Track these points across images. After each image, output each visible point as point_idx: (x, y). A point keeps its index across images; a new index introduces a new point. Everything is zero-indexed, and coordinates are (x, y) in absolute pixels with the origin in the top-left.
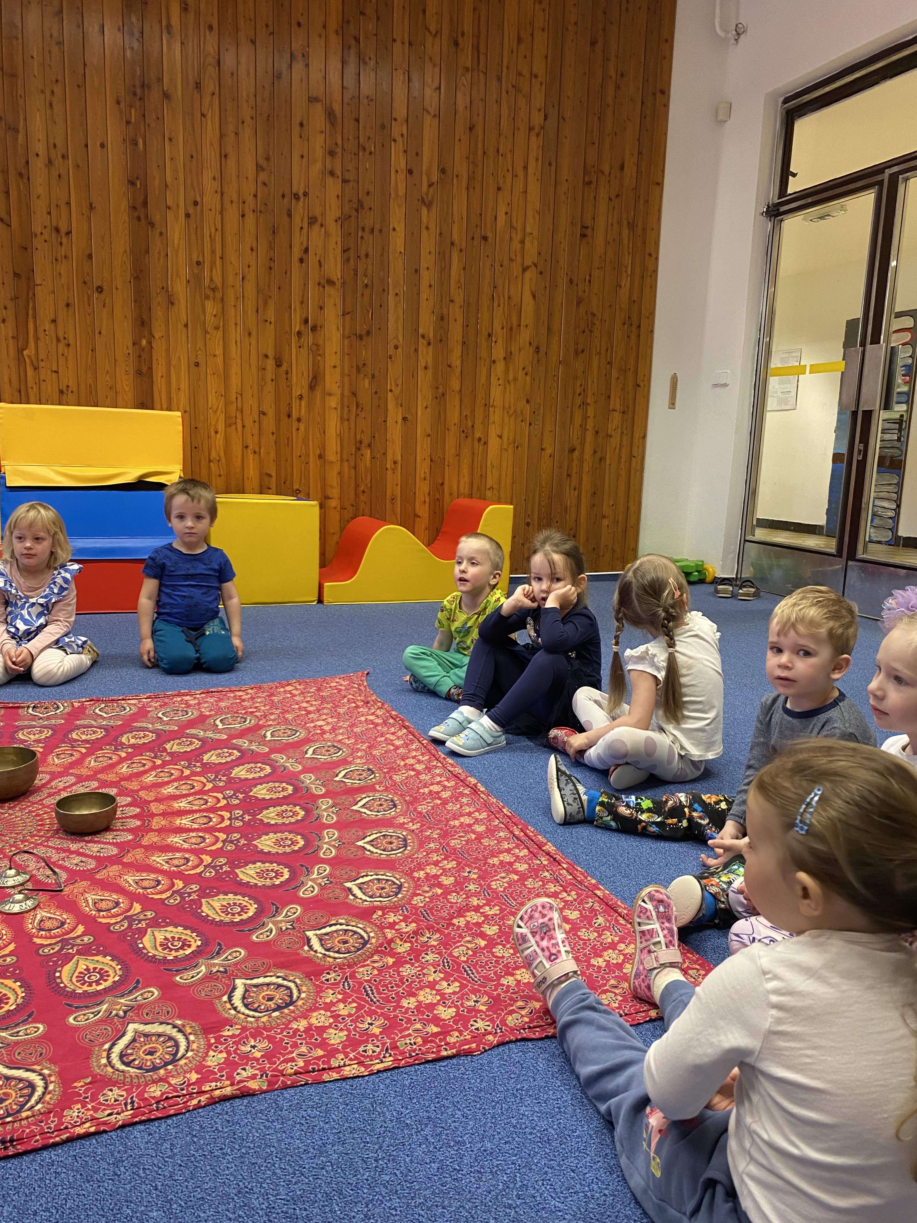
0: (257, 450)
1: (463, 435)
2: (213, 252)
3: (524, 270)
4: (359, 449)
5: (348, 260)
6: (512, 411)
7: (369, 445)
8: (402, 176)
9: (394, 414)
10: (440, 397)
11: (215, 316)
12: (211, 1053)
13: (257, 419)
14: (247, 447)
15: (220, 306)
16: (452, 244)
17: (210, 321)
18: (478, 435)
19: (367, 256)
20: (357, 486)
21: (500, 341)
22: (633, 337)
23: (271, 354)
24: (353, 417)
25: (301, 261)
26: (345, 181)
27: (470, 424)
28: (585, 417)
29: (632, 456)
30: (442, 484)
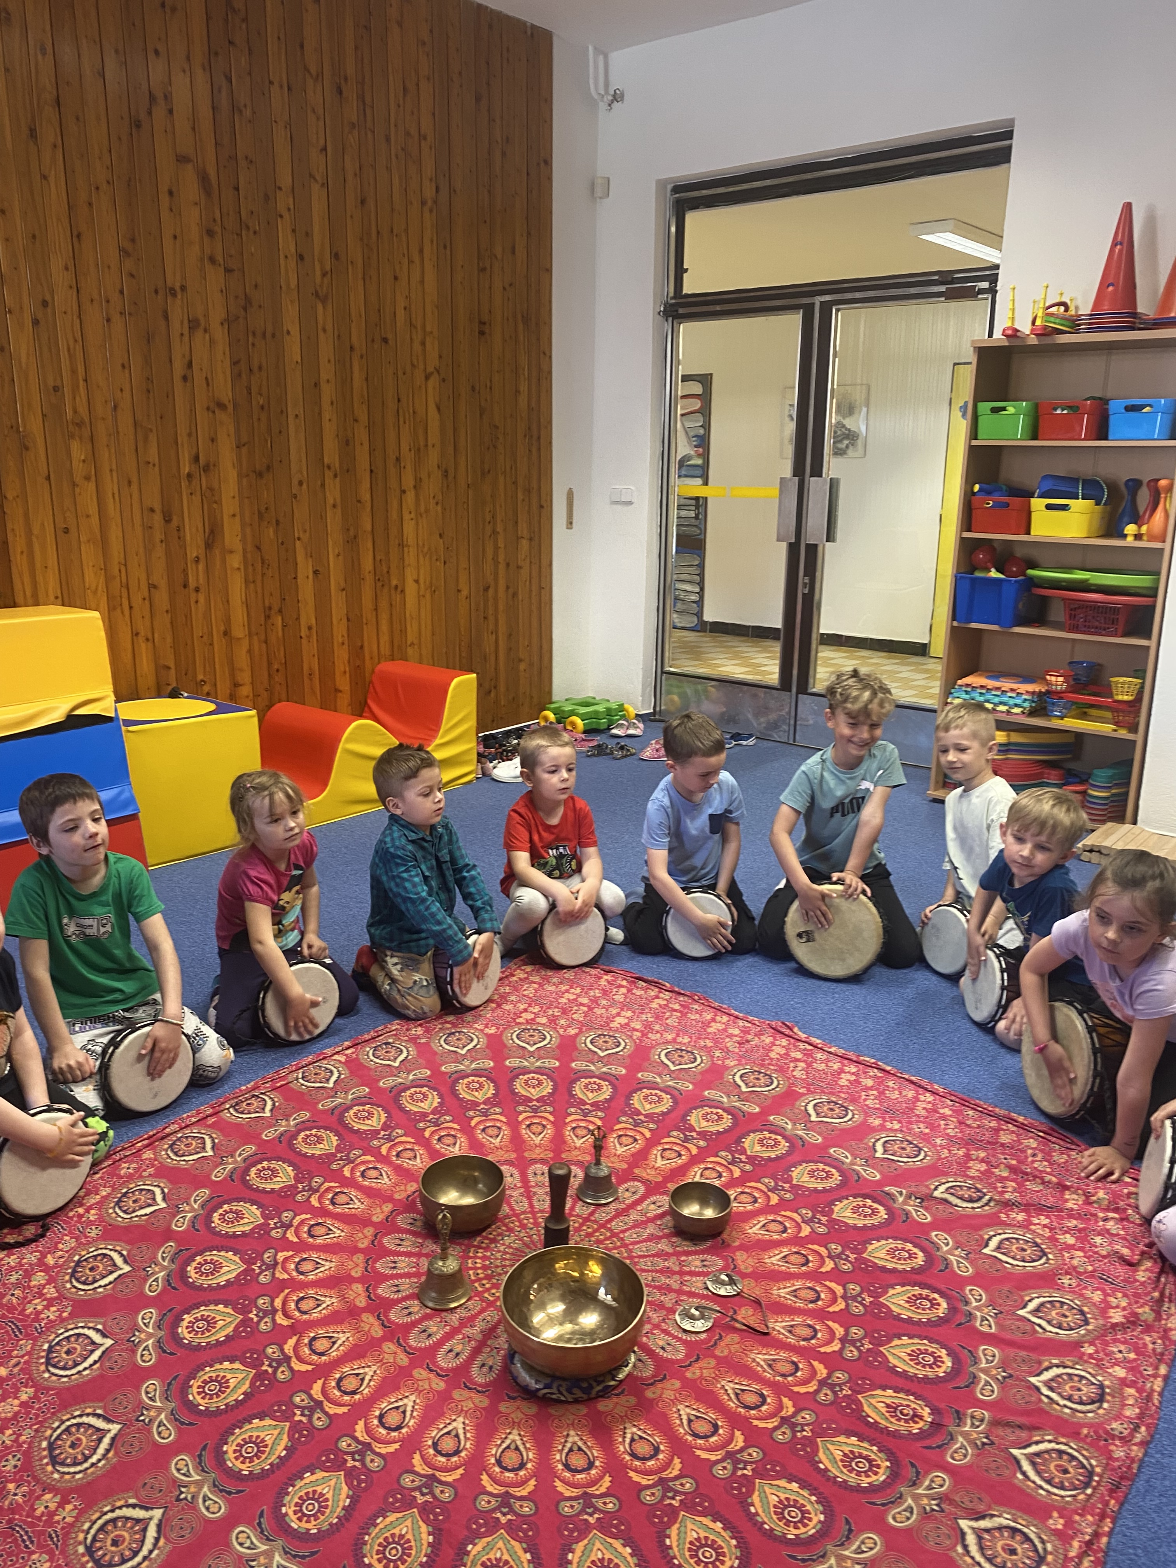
0: (150, 636)
1: (379, 584)
2: (74, 372)
3: (427, 378)
4: (269, 617)
5: (240, 375)
6: (426, 550)
7: (280, 611)
8: (292, 263)
9: (305, 569)
10: (352, 542)
11: (84, 461)
13: (146, 594)
14: (137, 634)
15: (89, 446)
16: (352, 348)
17: (79, 470)
18: (394, 582)
19: (260, 368)
20: (270, 664)
21: (409, 467)
22: (534, 450)
23: (157, 507)
24: (259, 578)
25: (185, 378)
26: (228, 271)
27: (385, 570)
28: (496, 548)
29: (541, 588)
30: (362, 647)
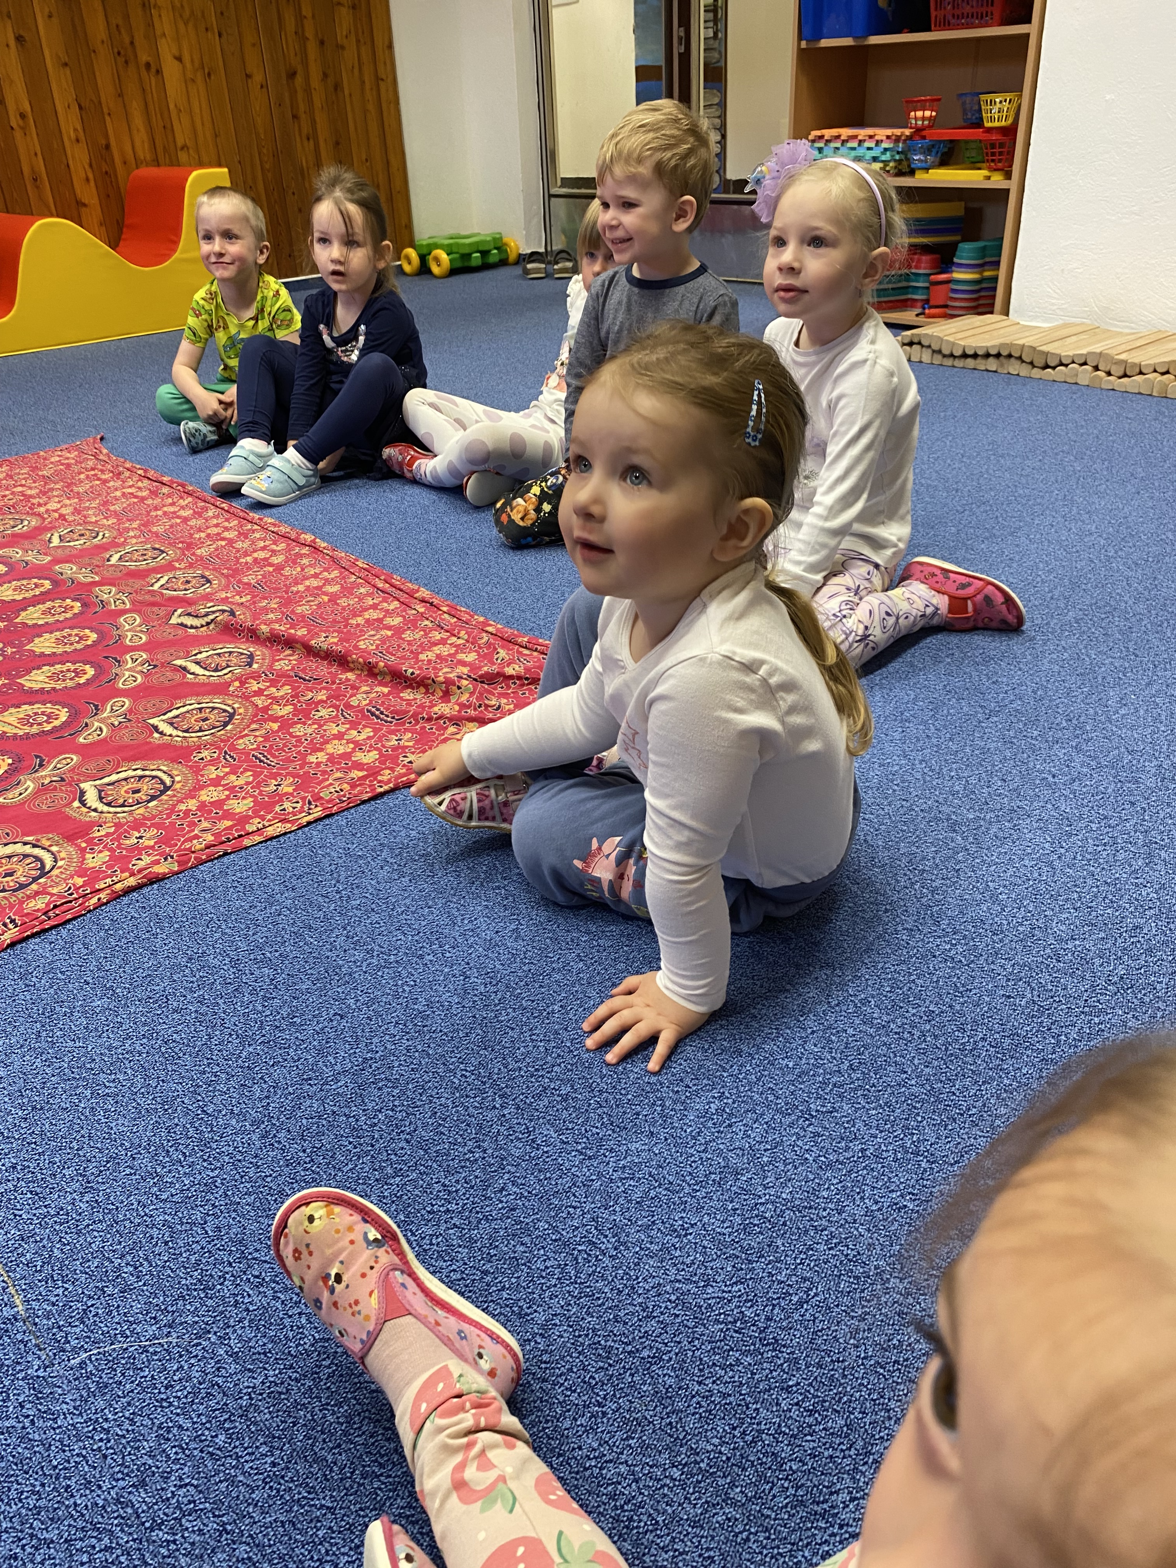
1: (121, 60)
12: (88, 856)
18: (144, 58)
27: (127, 40)
28: (300, 18)
29: (378, 79)
30: (108, 147)
